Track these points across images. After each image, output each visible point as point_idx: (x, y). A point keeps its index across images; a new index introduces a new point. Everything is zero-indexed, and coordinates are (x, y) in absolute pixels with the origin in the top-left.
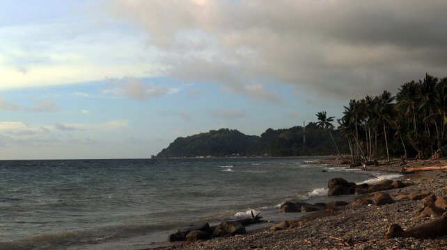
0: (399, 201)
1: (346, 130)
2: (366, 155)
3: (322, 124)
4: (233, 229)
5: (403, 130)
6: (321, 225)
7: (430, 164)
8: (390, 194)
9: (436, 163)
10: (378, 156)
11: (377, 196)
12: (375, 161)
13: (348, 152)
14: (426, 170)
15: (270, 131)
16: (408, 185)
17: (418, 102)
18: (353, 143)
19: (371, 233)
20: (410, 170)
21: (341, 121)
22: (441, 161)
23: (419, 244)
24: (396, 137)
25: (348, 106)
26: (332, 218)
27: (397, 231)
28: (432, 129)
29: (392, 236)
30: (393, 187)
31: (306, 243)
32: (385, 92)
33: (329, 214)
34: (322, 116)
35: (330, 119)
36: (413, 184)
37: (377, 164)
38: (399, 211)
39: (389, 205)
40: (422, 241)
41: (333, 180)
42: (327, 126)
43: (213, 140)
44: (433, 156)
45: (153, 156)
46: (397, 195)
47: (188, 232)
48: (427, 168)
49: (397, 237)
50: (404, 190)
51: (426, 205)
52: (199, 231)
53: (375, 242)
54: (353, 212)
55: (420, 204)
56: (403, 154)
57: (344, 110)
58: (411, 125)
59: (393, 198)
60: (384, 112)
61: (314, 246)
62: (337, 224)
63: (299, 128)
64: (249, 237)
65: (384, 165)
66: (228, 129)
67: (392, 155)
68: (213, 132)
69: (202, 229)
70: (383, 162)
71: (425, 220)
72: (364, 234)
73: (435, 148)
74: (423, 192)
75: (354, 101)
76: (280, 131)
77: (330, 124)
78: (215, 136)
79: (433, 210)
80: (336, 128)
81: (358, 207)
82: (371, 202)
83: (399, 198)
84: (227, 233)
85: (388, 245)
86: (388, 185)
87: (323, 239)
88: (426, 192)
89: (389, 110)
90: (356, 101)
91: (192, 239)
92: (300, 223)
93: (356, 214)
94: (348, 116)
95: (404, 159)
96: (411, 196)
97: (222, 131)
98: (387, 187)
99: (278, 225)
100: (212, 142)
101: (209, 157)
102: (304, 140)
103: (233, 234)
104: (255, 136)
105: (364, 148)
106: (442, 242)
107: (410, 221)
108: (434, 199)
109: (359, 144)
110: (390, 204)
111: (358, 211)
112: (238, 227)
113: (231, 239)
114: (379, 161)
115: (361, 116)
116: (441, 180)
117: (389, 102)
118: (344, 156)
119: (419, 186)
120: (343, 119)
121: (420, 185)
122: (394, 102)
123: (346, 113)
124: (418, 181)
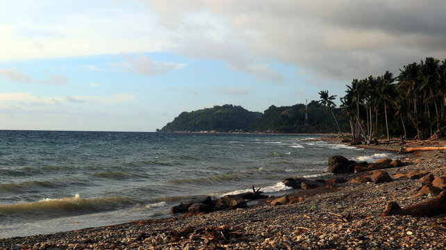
0: (397, 180)
1: (348, 108)
2: (366, 134)
3: (324, 102)
4: (235, 203)
5: (404, 111)
6: (320, 201)
7: (429, 144)
8: (389, 173)
9: (434, 144)
10: (378, 135)
11: (376, 174)
12: (375, 140)
13: (349, 131)
14: (425, 151)
15: (273, 108)
16: (407, 164)
17: (419, 82)
18: (354, 121)
19: (370, 210)
20: (409, 149)
21: (343, 100)
22: (440, 142)
23: (416, 222)
24: (396, 117)
25: (351, 85)
26: (331, 194)
27: (394, 209)
28: (432, 110)
29: (389, 213)
30: (392, 166)
31: (305, 218)
32: (387, 72)
33: (328, 191)
34: (324, 95)
35: (332, 98)
36: (412, 164)
37: (377, 143)
38: (397, 189)
39: (388, 184)
40: (418, 219)
41: (333, 158)
42: (329, 105)
43: (217, 115)
44: (432, 137)
45: (158, 130)
46: (395, 173)
47: (190, 205)
48: (426, 148)
49: (394, 214)
50: (402, 169)
51: (423, 184)
52: (201, 204)
53: (372, 219)
54: (352, 189)
55: (418, 183)
56: (403, 134)
57: (347, 89)
58: (412, 105)
59: (392, 177)
60: (385, 92)
61: (313, 221)
62: (336, 201)
63: (301, 106)
64: (250, 211)
65: (384, 144)
66: (232, 105)
67: (392, 134)
68: (217, 108)
69: (203, 202)
70: (383, 141)
71: (422, 198)
72: (363, 211)
73: (435, 128)
74: (421, 172)
75: (357, 80)
76: (283, 109)
77: (332, 103)
78: (220, 111)
79: (430, 189)
80: (338, 107)
81: (358, 185)
82: (370, 180)
83: (397, 176)
84: (228, 207)
85: (385, 222)
86: (387, 164)
87: (322, 215)
88: (424, 172)
89: (391, 90)
90: (359, 81)
91: (194, 212)
92: (300, 198)
93: (355, 192)
94: (350, 94)
95: (403, 139)
96: (409, 175)
97: (226, 107)
98: (386, 166)
99: (279, 200)
100: (216, 117)
101: (212, 132)
102: (306, 117)
103: (234, 208)
104: (258, 113)
105: (365, 127)
106: (438, 220)
107: (408, 199)
108: (432, 178)
109: (360, 123)
110: (389, 182)
111: (357, 188)
112: (239, 201)
113: (232, 213)
114: (379, 141)
115: (363, 96)
116: (439, 160)
117: (391, 82)
118: (345, 134)
119: (417, 166)
120: (345, 98)
121: (418, 164)
122: (396, 82)
123: (348, 92)
124: (417, 160)
